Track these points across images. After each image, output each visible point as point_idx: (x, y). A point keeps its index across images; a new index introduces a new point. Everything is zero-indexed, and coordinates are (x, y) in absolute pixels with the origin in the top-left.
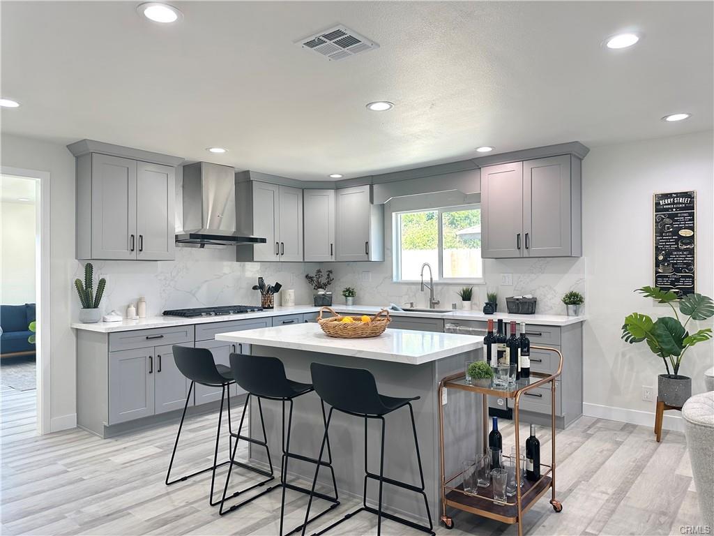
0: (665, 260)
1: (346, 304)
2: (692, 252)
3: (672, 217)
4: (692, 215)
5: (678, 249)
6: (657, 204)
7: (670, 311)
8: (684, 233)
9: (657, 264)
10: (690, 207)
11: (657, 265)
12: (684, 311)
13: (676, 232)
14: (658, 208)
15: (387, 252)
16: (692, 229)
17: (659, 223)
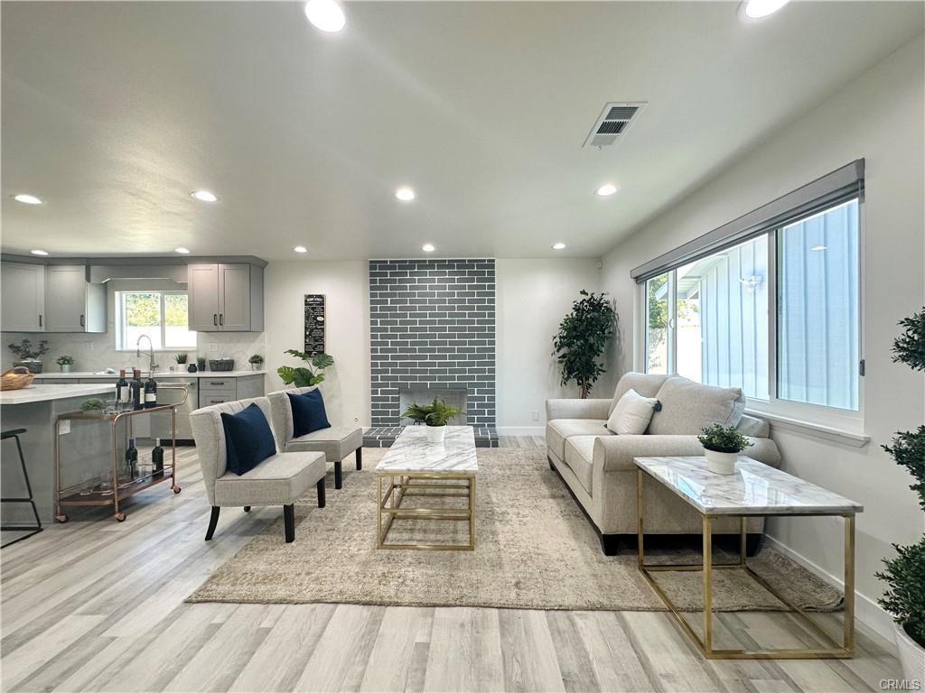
0: (310, 334)
1: (61, 371)
2: (323, 330)
3: (313, 309)
4: (323, 308)
5: (316, 328)
6: (306, 301)
7: (307, 365)
8: (319, 319)
9: (306, 336)
10: (322, 304)
11: (306, 338)
12: (315, 364)
13: (315, 318)
14: (307, 303)
15: (109, 325)
16: (323, 316)
17: (307, 312)
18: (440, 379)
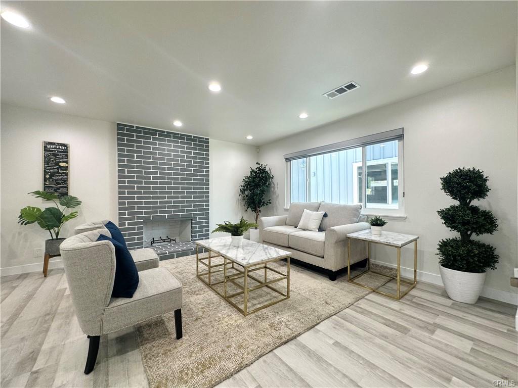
0: (50, 178)
2: (67, 174)
3: (55, 155)
4: (67, 156)
5: (58, 173)
6: (45, 147)
8: (62, 164)
9: (45, 180)
10: (66, 151)
12: (62, 204)
13: (57, 164)
16: (67, 163)
17: (46, 157)
18: (175, 212)
